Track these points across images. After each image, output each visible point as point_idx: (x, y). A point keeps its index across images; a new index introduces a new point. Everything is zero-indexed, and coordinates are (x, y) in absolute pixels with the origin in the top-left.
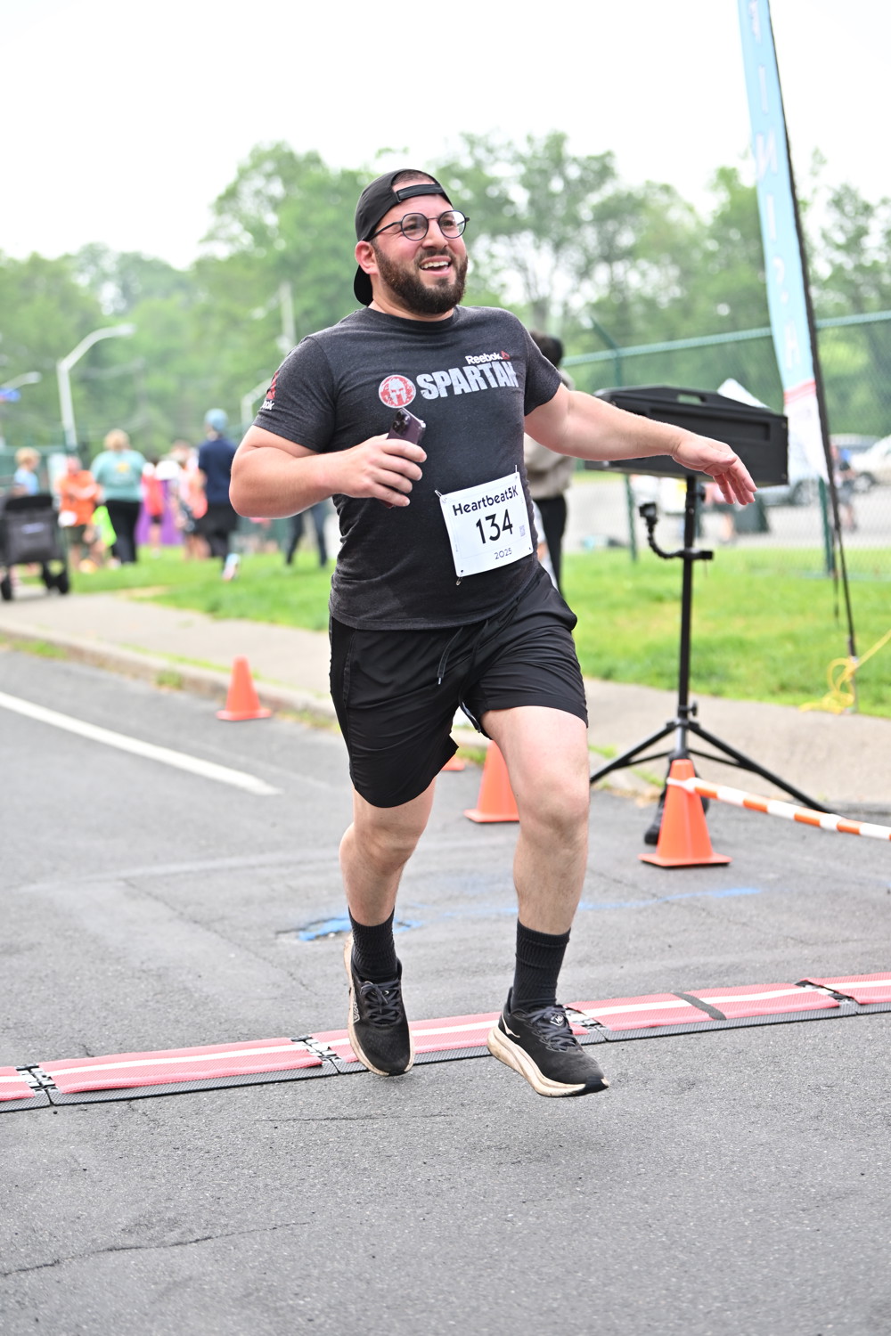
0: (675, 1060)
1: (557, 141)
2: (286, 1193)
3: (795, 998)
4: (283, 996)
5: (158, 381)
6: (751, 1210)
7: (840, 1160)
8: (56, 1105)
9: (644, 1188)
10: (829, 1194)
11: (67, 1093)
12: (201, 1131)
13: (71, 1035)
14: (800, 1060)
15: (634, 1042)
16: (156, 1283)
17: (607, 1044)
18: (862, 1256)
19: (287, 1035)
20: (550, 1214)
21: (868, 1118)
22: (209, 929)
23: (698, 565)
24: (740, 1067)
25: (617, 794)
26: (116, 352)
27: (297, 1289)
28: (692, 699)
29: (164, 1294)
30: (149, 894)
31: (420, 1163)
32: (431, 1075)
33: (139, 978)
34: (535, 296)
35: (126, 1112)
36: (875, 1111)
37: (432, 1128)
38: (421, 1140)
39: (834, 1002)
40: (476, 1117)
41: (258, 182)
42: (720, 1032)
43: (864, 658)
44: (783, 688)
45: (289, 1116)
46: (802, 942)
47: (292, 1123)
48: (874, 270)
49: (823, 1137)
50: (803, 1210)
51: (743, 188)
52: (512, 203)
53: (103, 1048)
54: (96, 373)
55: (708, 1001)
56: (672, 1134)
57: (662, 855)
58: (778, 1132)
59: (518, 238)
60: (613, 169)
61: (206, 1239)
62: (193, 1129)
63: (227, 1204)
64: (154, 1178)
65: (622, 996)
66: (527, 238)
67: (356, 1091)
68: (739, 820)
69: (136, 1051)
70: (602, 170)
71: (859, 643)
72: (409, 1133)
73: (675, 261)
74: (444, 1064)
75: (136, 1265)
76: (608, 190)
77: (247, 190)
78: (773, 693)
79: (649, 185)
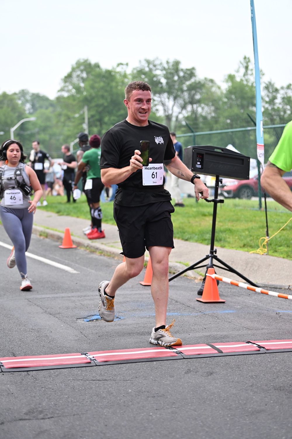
0: (206, 365)
1: (177, 63)
2: (78, 404)
3: (246, 346)
4: (78, 339)
5: (42, 136)
6: (229, 415)
7: (259, 400)
8: (4, 372)
9: (195, 407)
10: (255, 411)
11: (7, 368)
12: (51, 382)
13: (9, 349)
14: (247, 367)
15: (193, 359)
16: (35, 431)
17: (185, 360)
18: (265, 431)
19: (79, 352)
20: (164, 414)
21: (268, 387)
22: (55, 317)
23: (219, 204)
24: (227, 369)
25: (189, 278)
26: (30, 126)
27: (81, 435)
28: (215, 248)
29: (38, 434)
30: (35, 304)
31: (122, 396)
32: (126, 367)
33: (31, 332)
34: (167, 114)
35: (26, 375)
36: (271, 384)
37: (126, 384)
38: (123, 388)
39: (258, 349)
40: (141, 381)
41: (79, 73)
42: (221, 357)
43: (271, 237)
44: (244, 246)
45: (80, 379)
46: (248, 329)
47: (80, 381)
48: (278, 110)
49: (254, 392)
50: (247, 416)
51: (236, 81)
52: (161, 83)
53: (19, 354)
54: (22, 132)
55: (217, 347)
56: (204, 389)
57: (203, 299)
58: (239, 390)
59: (162, 95)
60: (195, 73)
61: (52, 417)
62: (48, 381)
63: (59, 406)
64: (35, 397)
65: (189, 344)
66: (165, 95)
67: (102, 371)
68: (228, 288)
69: (30, 355)
70: (191, 73)
71: (269, 232)
72: (119, 386)
73: (213, 105)
74: (131, 364)
75: (29, 425)
76: (193, 80)
77: (74, 75)
78: (241, 247)
79: (206, 79)
